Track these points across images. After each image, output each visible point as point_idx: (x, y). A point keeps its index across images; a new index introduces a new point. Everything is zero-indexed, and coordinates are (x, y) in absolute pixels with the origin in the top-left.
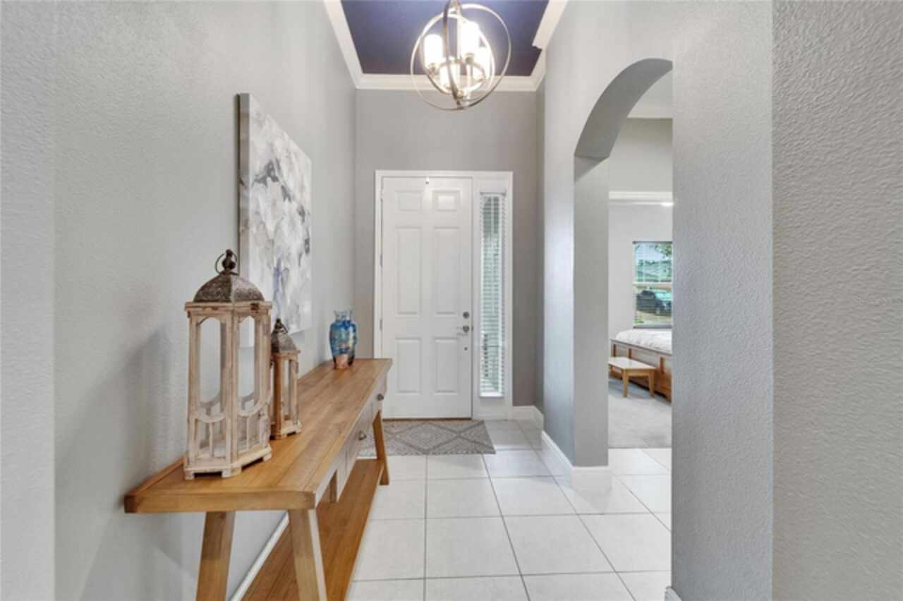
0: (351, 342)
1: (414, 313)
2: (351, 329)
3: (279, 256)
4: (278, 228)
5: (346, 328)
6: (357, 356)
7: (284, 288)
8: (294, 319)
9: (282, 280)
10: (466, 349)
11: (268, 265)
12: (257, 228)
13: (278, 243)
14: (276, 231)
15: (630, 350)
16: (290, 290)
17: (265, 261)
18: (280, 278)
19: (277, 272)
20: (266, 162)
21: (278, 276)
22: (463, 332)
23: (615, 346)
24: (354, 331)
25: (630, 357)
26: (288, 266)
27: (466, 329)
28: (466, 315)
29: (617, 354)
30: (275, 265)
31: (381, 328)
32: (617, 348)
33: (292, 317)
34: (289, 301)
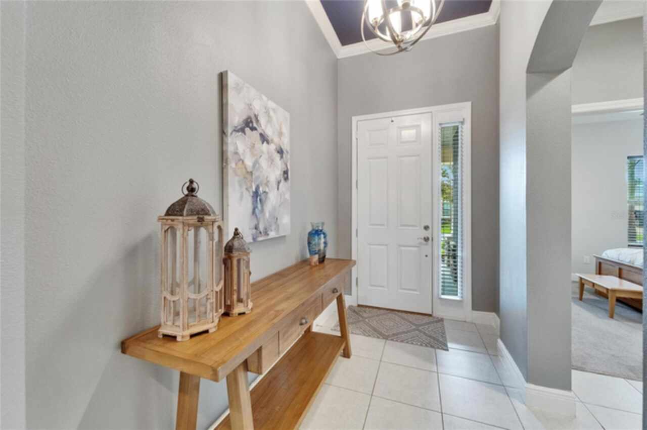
0: (322, 246)
1: (383, 225)
2: (322, 236)
3: (257, 183)
4: (256, 163)
5: (319, 235)
6: (327, 257)
7: (262, 206)
8: (273, 227)
9: (260, 200)
10: (426, 256)
11: (247, 189)
12: (236, 164)
13: (256, 174)
14: (254, 166)
15: (620, 269)
16: (268, 207)
17: (244, 187)
18: (258, 199)
19: (256, 194)
20: (244, 117)
21: (257, 197)
22: (423, 241)
23: (600, 263)
24: (325, 237)
25: (620, 276)
26: (267, 190)
27: (426, 239)
28: (426, 228)
29: (603, 271)
30: (254, 190)
31: (357, 235)
32: (603, 266)
33: (271, 226)
34: (267, 215)
